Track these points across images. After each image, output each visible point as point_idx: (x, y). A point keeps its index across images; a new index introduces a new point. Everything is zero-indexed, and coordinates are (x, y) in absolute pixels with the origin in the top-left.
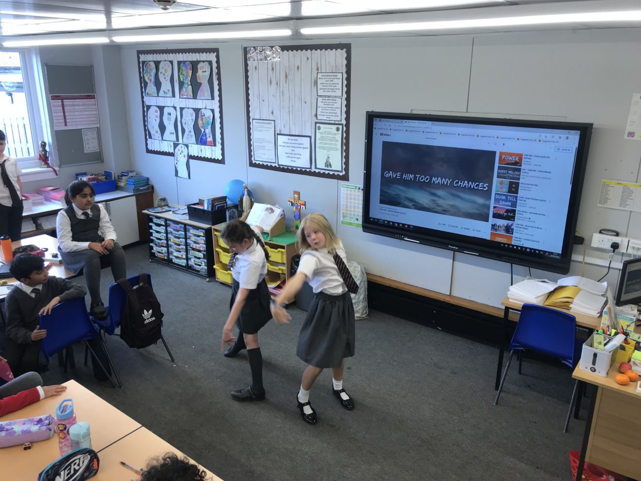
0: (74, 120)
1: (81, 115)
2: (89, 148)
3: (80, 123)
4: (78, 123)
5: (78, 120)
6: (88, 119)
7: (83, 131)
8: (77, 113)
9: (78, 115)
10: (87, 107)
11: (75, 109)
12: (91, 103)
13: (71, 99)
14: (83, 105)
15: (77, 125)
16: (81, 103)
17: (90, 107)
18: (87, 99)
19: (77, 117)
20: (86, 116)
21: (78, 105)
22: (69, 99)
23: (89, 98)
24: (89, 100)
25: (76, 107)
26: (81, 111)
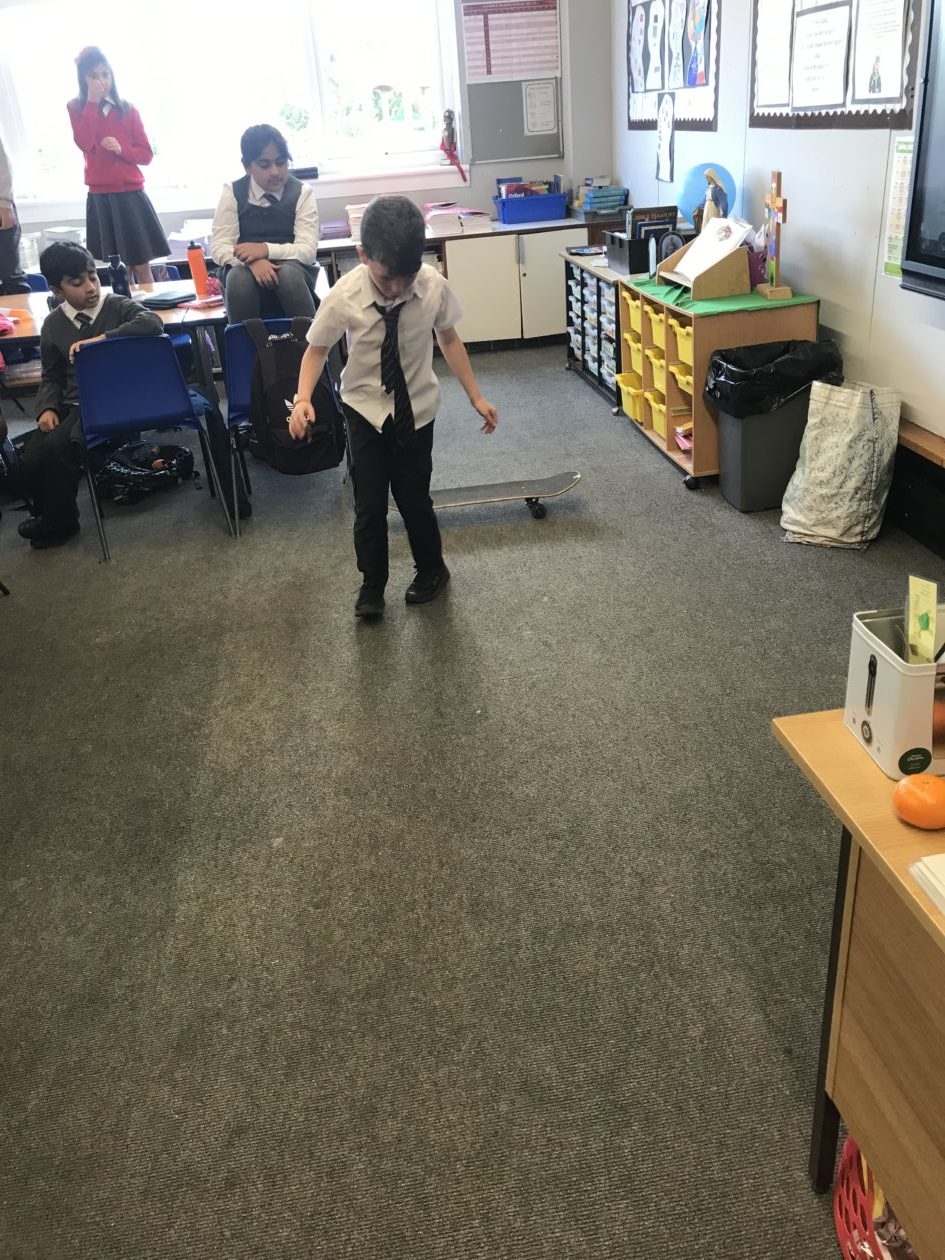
0: (505, 61)
1: (524, 49)
2: (534, 125)
3: (518, 67)
4: (512, 68)
5: (515, 60)
6: (538, 59)
7: (524, 85)
8: (514, 45)
9: (517, 49)
10: (535, 30)
11: (510, 35)
12: (546, 19)
13: (505, 12)
14: (529, 25)
15: (512, 71)
16: (524, 20)
17: (545, 29)
18: (538, 9)
19: (514, 53)
20: (531, 52)
21: (518, 26)
22: (499, 12)
23: (543, 9)
24: (542, 12)
25: (514, 31)
26: (521, 40)
